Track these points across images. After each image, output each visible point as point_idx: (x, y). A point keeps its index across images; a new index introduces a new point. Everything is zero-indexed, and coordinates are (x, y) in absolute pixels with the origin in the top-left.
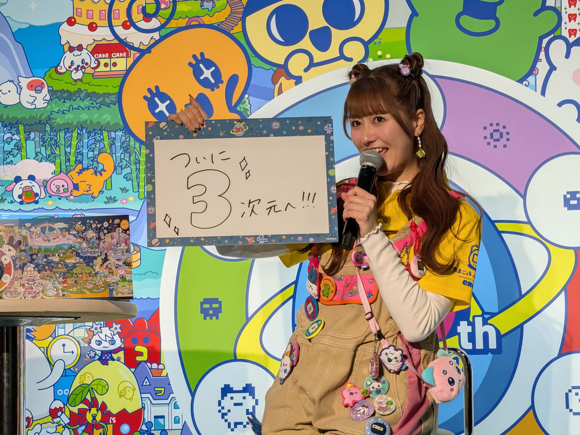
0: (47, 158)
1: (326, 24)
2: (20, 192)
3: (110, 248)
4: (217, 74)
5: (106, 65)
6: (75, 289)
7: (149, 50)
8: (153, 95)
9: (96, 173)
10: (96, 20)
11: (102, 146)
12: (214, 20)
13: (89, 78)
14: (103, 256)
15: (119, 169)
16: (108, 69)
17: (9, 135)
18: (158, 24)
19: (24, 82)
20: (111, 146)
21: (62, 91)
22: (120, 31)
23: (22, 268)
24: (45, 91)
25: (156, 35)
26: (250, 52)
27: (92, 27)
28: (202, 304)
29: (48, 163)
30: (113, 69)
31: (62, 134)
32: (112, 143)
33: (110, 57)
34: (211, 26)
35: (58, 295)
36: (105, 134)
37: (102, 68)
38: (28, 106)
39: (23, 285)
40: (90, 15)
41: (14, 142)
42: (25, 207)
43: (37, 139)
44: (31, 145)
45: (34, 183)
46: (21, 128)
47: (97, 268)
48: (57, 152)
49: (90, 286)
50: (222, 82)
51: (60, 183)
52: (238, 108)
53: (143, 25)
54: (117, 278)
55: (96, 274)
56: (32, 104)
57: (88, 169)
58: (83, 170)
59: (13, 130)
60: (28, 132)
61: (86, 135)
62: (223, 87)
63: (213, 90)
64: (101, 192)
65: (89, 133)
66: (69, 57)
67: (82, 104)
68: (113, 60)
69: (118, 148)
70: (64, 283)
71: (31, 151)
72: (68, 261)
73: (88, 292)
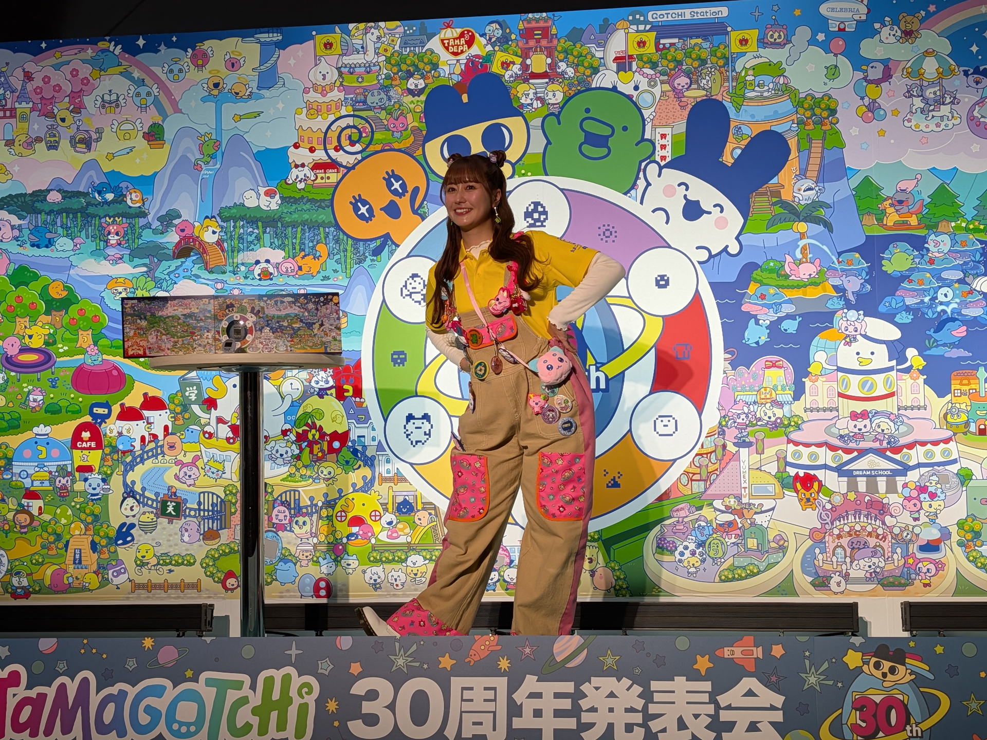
0: (279, 247)
1: (485, 150)
2: (259, 272)
3: (325, 316)
4: (403, 186)
5: (322, 178)
6: (299, 346)
7: (353, 167)
8: (357, 201)
9: (314, 258)
10: (315, 144)
11: (319, 238)
12: (402, 146)
13: (310, 189)
14: (320, 323)
15: (332, 255)
16: (323, 181)
17: (251, 229)
18: (360, 149)
19: (262, 190)
20: (325, 238)
21: (290, 197)
22: (332, 153)
23: (261, 330)
24: (277, 197)
25: (359, 157)
26: (428, 170)
27: (312, 150)
28: (392, 355)
29: (280, 251)
30: (327, 181)
31: (290, 229)
32: (326, 237)
33: (325, 173)
34: (399, 150)
35: (287, 350)
36: (321, 229)
37: (319, 180)
38: (265, 208)
39: (262, 343)
40: (310, 141)
41: (255, 235)
42: (262, 283)
43: (272, 233)
44: (267, 237)
45: (269, 265)
46: (260, 224)
47: (316, 331)
48: (286, 243)
49: (311, 344)
50: (407, 192)
51: (289, 265)
52: (419, 212)
53: (349, 148)
54: (330, 338)
55: (315, 335)
56: (268, 206)
57: (308, 255)
58: (305, 256)
59: (254, 226)
60: (265, 227)
61: (307, 230)
62: (408, 195)
63: (401, 198)
64: (319, 272)
65: (309, 229)
66: (295, 172)
67: (304, 207)
68: (327, 175)
69: (331, 240)
70: (291, 341)
71: (267, 243)
72: (294, 326)
73: (309, 348)
